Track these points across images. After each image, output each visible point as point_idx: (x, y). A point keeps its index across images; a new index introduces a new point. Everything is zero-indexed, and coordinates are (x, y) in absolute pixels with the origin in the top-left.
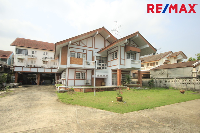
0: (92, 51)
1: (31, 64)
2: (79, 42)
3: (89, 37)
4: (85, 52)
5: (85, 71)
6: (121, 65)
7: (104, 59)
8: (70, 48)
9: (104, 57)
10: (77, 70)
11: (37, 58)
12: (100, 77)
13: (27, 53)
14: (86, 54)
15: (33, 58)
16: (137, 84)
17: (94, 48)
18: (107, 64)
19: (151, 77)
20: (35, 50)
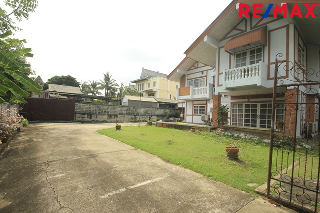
2: (197, 63)
5: (205, 102)
6: (218, 85)
8: (188, 76)
10: (195, 103)
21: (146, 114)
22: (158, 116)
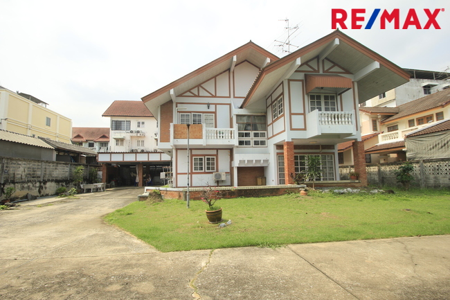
0: (230, 104)
1: (137, 148)
2: (197, 88)
3: (221, 73)
4: (212, 108)
5: (214, 152)
6: (292, 129)
7: (257, 121)
8: (178, 105)
9: (258, 116)
10: (194, 152)
11: (146, 135)
12: (246, 165)
13: (128, 128)
14: (215, 113)
15: (139, 135)
16: (351, 179)
17: (234, 97)
18: (266, 132)
19: (410, 159)
20: (141, 120)
21: (32, 178)
22: (57, 181)
